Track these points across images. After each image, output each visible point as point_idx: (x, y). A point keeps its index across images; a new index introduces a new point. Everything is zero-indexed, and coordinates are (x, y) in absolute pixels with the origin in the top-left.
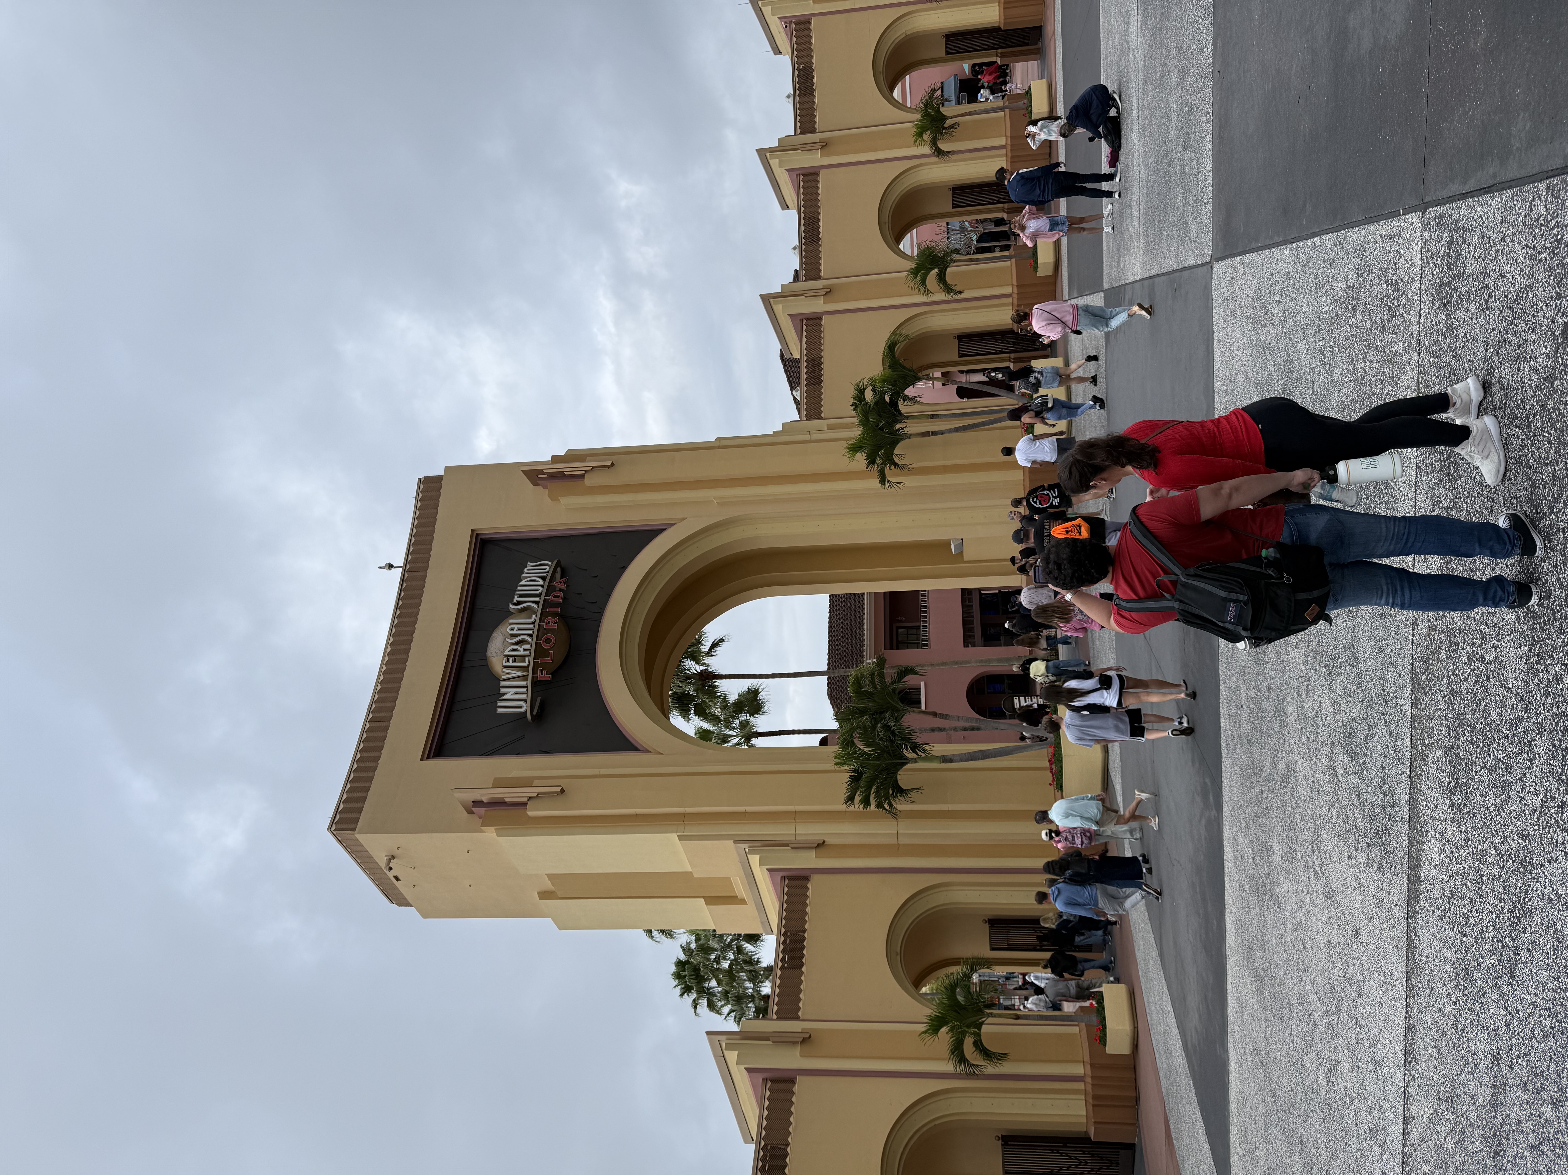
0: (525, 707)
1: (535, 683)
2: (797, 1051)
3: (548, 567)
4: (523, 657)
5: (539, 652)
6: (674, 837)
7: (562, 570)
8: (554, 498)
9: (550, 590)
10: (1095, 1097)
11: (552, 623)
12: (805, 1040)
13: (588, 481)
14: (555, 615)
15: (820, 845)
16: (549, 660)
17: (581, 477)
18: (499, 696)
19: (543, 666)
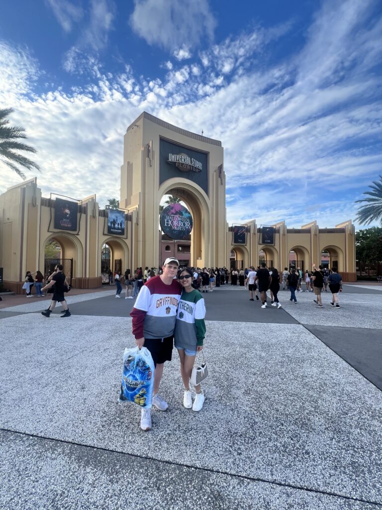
0: (170, 160)
1: (175, 163)
2: (92, 215)
3: (201, 168)
4: (181, 160)
5: (182, 164)
6: (140, 191)
7: (200, 171)
8: (215, 171)
9: (196, 168)
10: (81, 280)
11: (188, 167)
12: (94, 217)
13: (219, 179)
14: (190, 168)
15: (138, 224)
16: (180, 166)
17: (220, 177)
18: (173, 154)
19: (179, 165)
